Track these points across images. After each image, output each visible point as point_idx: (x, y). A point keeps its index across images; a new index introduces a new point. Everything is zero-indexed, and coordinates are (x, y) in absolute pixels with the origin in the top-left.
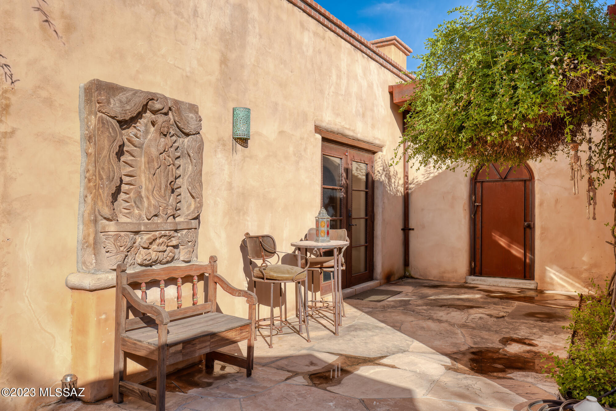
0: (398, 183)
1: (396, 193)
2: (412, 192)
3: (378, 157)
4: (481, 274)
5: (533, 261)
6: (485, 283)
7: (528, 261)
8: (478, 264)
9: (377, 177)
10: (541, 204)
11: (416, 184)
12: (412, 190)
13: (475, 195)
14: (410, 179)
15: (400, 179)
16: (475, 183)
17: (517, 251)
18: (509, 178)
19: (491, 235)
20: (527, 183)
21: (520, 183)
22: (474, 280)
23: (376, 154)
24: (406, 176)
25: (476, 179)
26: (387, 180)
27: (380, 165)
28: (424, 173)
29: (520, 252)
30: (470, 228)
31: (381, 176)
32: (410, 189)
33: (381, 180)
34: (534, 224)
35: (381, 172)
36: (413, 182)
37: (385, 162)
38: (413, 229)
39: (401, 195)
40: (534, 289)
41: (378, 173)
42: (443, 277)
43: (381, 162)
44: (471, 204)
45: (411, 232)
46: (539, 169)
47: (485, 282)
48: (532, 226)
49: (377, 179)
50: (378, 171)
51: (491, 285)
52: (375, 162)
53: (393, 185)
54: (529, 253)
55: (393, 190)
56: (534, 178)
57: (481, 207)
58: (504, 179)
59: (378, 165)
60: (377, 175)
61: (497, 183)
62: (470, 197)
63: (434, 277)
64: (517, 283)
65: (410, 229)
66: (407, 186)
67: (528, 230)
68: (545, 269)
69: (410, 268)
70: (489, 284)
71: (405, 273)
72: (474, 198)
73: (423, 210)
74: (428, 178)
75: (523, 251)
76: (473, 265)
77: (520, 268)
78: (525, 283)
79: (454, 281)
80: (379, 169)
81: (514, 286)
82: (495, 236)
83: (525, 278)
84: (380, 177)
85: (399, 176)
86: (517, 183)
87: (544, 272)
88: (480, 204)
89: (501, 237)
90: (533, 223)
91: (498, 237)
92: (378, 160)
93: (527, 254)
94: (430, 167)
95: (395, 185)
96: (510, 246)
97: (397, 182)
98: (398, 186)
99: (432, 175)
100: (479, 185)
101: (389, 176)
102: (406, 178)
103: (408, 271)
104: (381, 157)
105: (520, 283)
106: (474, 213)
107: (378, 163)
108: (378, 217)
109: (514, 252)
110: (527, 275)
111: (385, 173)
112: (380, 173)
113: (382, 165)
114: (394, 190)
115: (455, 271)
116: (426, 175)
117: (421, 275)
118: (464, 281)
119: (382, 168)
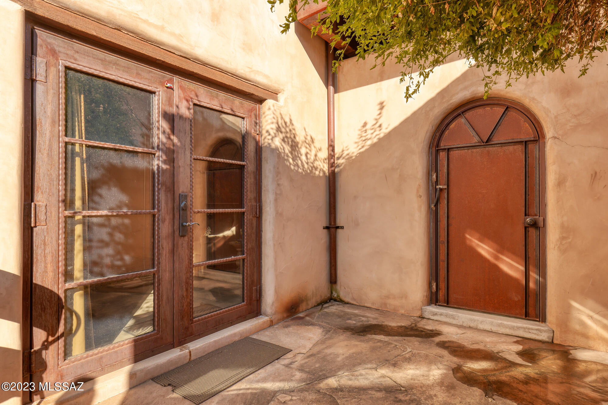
0: (316, 155)
1: (311, 171)
2: (341, 171)
3: (267, 107)
4: (447, 303)
5: (542, 288)
6: (454, 322)
7: (532, 285)
8: (443, 285)
9: (266, 140)
10: (560, 183)
11: (347, 157)
12: (341, 167)
13: (437, 171)
14: (338, 150)
15: (320, 150)
16: (437, 151)
17: (511, 266)
18: (495, 140)
19: (465, 238)
20: (530, 146)
21: (516, 147)
22: (435, 314)
23: (264, 104)
24: (331, 147)
25: (438, 145)
26: (287, 149)
27: (270, 121)
28: (357, 140)
29: (517, 269)
30: (429, 227)
31: (272, 139)
32: (338, 166)
33: (273, 146)
34: (544, 220)
35: (272, 132)
36: (342, 155)
37: (282, 118)
38: (342, 228)
39: (321, 174)
40: (547, 342)
41: (267, 134)
42: (385, 304)
43: (272, 115)
44: (431, 188)
45: (339, 231)
46: (556, 117)
47: (454, 318)
48: (541, 224)
49: (266, 144)
50: (267, 131)
51: (465, 325)
52: (263, 116)
53: (304, 158)
54: (533, 272)
55: (303, 166)
56: (544, 137)
57: (446, 191)
58: (487, 142)
59: (267, 121)
60: (265, 138)
61: (475, 150)
62: (429, 175)
63: (373, 304)
64: (513, 328)
65: (338, 227)
66: (332, 161)
67: (532, 231)
68: (570, 306)
69: (338, 287)
70: (460, 323)
71: (332, 293)
72: (434, 176)
73: (355, 197)
74: (363, 147)
75: (522, 268)
76: (434, 287)
77: (517, 297)
78: (529, 329)
79: (403, 312)
80: (268, 127)
81: (508, 331)
82: (470, 240)
83: (527, 316)
84: (270, 141)
85: (317, 144)
86: (511, 148)
87: (567, 310)
88: (446, 187)
89: (481, 240)
90: (541, 218)
91: (477, 242)
92: (267, 112)
93: (532, 274)
94: (366, 130)
95: (307, 158)
96: (497, 258)
97: (313, 153)
98: (315, 160)
99: (369, 143)
100: (443, 155)
101: (292, 141)
102: (331, 148)
103: (336, 291)
104: (272, 108)
105: (518, 328)
106: (435, 201)
107: (267, 118)
108: (268, 209)
109: (505, 268)
110: (531, 310)
111: (281, 136)
112: (269, 135)
113: (275, 121)
114: (306, 166)
115: (404, 296)
116: (361, 142)
117: (354, 299)
118: (418, 314)
119: (274, 126)
